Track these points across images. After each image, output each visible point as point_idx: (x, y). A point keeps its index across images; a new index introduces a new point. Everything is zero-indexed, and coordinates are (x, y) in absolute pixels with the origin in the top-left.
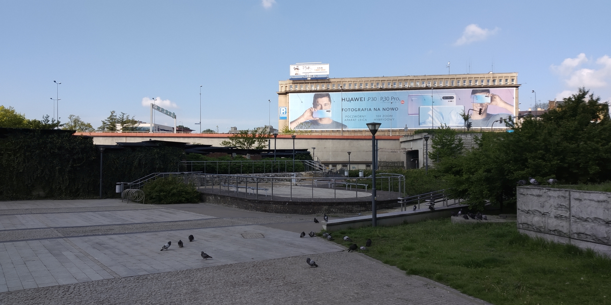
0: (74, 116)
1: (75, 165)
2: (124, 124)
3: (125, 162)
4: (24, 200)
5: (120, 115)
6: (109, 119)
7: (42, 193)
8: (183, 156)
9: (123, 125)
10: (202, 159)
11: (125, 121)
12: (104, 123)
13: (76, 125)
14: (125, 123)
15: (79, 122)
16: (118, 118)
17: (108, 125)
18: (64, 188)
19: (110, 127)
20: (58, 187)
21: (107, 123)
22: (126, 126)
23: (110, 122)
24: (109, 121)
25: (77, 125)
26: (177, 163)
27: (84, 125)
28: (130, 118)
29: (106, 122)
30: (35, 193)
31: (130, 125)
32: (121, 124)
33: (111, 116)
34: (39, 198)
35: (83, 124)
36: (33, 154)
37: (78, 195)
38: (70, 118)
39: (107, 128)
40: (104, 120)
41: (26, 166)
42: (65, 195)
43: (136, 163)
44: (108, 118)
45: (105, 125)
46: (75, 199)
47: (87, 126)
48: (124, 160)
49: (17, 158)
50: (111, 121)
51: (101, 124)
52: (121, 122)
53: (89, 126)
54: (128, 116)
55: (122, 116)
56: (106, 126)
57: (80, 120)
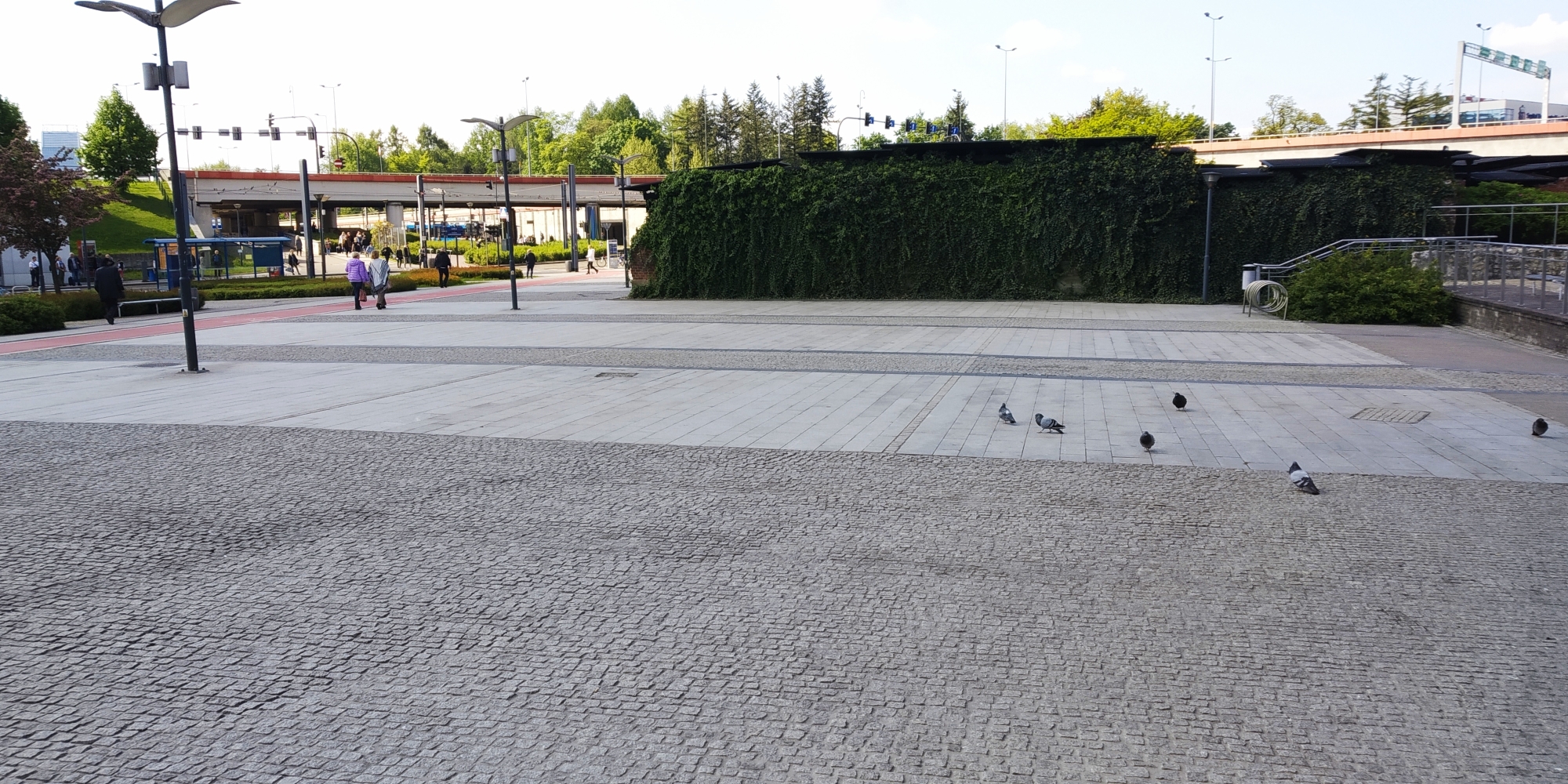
0: (1280, 98)
1: (1147, 221)
2: (1412, 108)
3: (1273, 210)
4: (1039, 299)
5: (1402, 84)
6: (1371, 98)
7: (1078, 286)
8: (1446, 192)
9: (1408, 110)
10: (1515, 198)
11: (1414, 101)
12: (1356, 111)
13: (1284, 121)
14: (1413, 104)
15: (1293, 114)
16: (1393, 91)
17: (1365, 114)
18: (1123, 275)
19: (1370, 119)
20: (1110, 272)
21: (1363, 110)
22: (1417, 115)
23: (1372, 107)
24: (1369, 102)
25: (1288, 121)
26: (1421, 211)
27: (1305, 119)
28: (1429, 92)
29: (1360, 106)
30: (1064, 286)
31: (1428, 110)
32: (1403, 109)
33: (1375, 90)
34: (1071, 296)
35: (1301, 118)
36: (1060, 198)
37: (1155, 292)
38: (1271, 105)
39: (1364, 122)
40: (1355, 102)
41: (1045, 224)
42: (1125, 292)
43: (1301, 214)
44: (1367, 96)
45: (1358, 114)
46: (1146, 302)
47: (1311, 122)
48: (1270, 206)
49: (1029, 207)
50: (1374, 103)
51: (1348, 114)
52: (1402, 104)
53: (1317, 121)
54: (1425, 83)
55: (1407, 87)
56: (1361, 118)
57: (1295, 107)
